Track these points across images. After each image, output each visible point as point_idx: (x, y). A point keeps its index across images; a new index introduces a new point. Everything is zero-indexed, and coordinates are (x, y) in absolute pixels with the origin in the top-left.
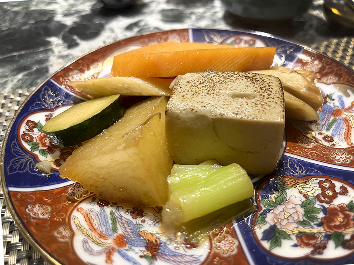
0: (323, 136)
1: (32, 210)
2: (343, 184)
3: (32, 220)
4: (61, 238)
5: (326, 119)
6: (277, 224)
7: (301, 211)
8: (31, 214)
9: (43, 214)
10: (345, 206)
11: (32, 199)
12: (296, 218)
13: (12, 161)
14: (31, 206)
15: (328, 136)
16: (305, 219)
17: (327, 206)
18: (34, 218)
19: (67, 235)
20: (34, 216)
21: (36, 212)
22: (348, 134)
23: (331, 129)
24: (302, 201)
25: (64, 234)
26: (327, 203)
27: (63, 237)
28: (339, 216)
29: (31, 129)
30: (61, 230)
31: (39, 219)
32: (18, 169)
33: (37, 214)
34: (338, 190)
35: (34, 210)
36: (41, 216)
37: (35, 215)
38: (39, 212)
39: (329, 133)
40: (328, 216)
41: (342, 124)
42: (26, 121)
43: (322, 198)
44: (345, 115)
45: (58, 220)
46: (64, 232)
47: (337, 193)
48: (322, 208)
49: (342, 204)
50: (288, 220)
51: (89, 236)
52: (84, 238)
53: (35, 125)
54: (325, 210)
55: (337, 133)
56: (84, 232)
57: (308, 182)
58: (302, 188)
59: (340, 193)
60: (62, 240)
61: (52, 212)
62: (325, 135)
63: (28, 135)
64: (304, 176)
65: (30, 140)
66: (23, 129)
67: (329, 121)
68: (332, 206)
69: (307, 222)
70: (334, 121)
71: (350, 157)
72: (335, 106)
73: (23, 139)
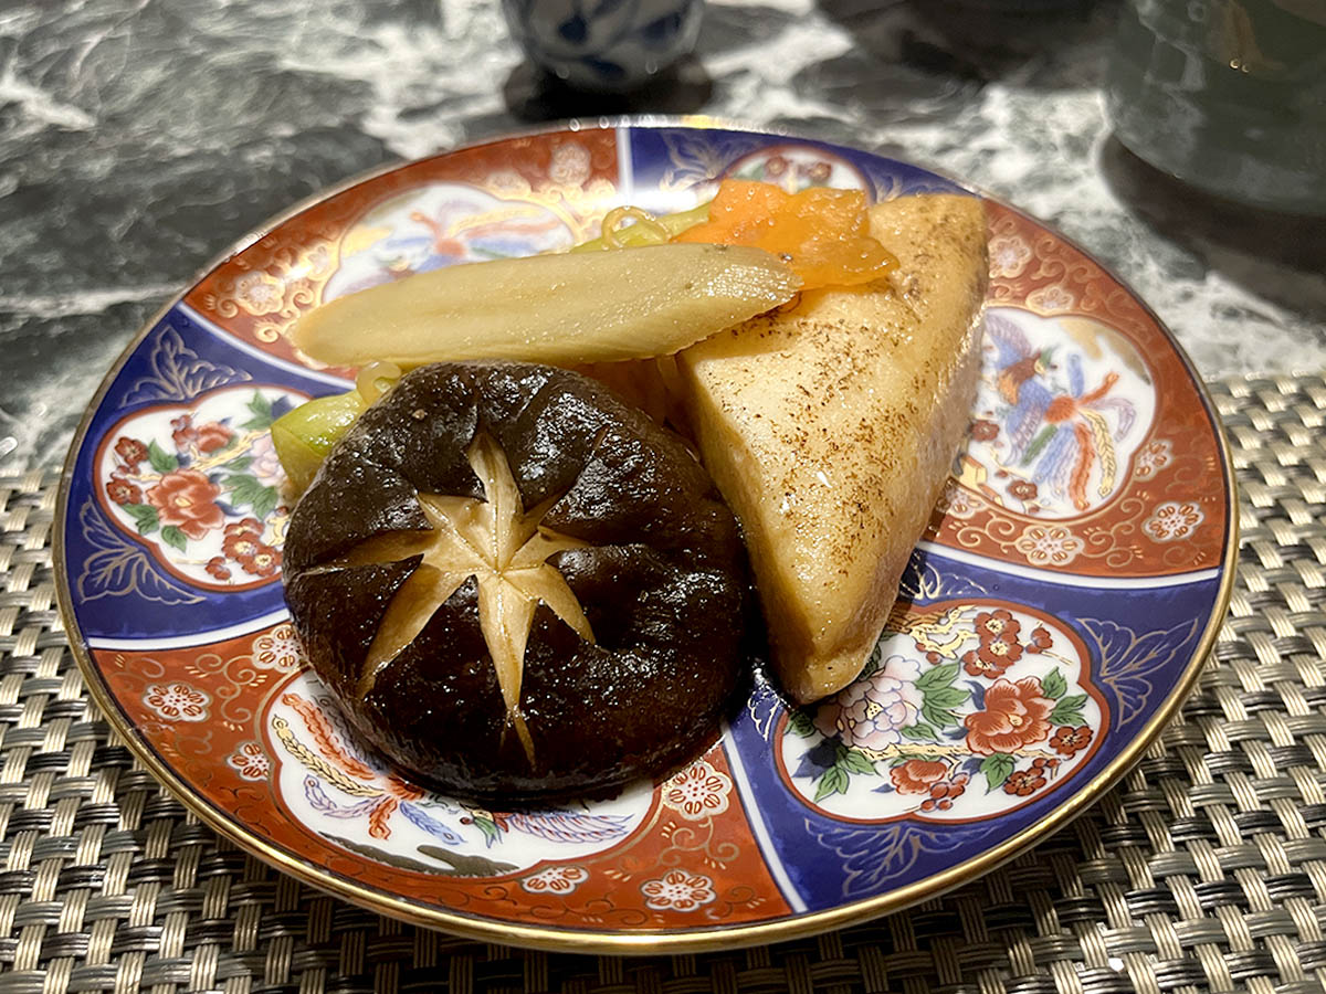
0: (1008, 482)
1: (157, 701)
2: (1041, 622)
3: (164, 727)
4: (245, 774)
5: (1024, 428)
6: (842, 735)
7: (917, 698)
8: (159, 711)
9: (187, 710)
10: (1036, 683)
11: (155, 670)
12: (897, 718)
13: (86, 564)
14: (155, 690)
15: (1022, 483)
16: (922, 720)
17: (986, 683)
18: (166, 722)
19: (260, 766)
20: (167, 717)
21: (171, 704)
22: (1080, 474)
23: (1037, 461)
24: (922, 671)
25: (251, 764)
26: (990, 675)
27: (251, 771)
28: (1015, 712)
29: (131, 466)
30: (245, 754)
31: (182, 723)
32: (106, 585)
33: (175, 712)
34: (1025, 639)
35: (166, 699)
36: (186, 718)
37: (167, 713)
38: (180, 707)
39: (1027, 474)
40: (985, 711)
41: (1068, 444)
42: (114, 442)
43: (979, 664)
44: (1080, 416)
45: (232, 727)
46: (251, 758)
47: (1022, 649)
48: (973, 690)
49: (1030, 679)
50: (876, 723)
51: (321, 770)
52: (308, 776)
53: (143, 452)
54: (979, 696)
55: (1050, 471)
56: (305, 760)
57: (947, 616)
58: (927, 634)
59: (1030, 650)
60: (248, 778)
61: (213, 708)
62: (1016, 478)
63: (125, 483)
64: (936, 600)
65: (132, 500)
66: (109, 466)
67: (1033, 434)
68: (1002, 684)
69: (925, 728)
70: (1050, 434)
71: (1075, 545)
72: (1056, 387)
73: (112, 497)
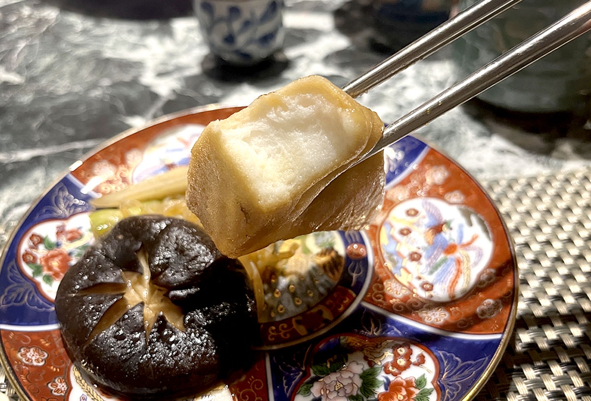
0: (420, 282)
1: (24, 355)
2: (422, 351)
3: (24, 367)
4: (55, 392)
5: (433, 257)
6: (322, 397)
7: (359, 382)
8: (24, 360)
9: (37, 360)
10: (414, 380)
11: (26, 340)
12: (348, 391)
13: (6, 290)
14: (24, 350)
15: (427, 283)
16: (359, 393)
17: (392, 378)
18: (26, 365)
19: (63, 389)
20: (27, 363)
21: (30, 357)
22: (454, 281)
23: (436, 273)
24: (365, 369)
25: (59, 387)
26: (395, 375)
27: (57, 391)
28: (401, 393)
29: (35, 246)
30: (57, 382)
31: (32, 366)
32: (14, 300)
33: (30, 361)
34: (414, 359)
35: (28, 354)
36: (35, 363)
37: (27, 361)
38: (34, 358)
39: (430, 279)
40: (388, 391)
41: (451, 266)
42: (30, 235)
43: (390, 368)
44: (459, 253)
45: (55, 369)
46: (59, 384)
47: (411, 363)
48: (385, 381)
49: (411, 378)
50: (338, 392)
51: (89, 392)
52: (83, 395)
53: (42, 240)
54: (388, 384)
55: (441, 278)
56: (83, 387)
57: (381, 344)
58: (370, 352)
59: (415, 364)
60: (56, 394)
61: (46, 360)
62: (425, 280)
63: (31, 254)
64: (379, 336)
65: (32, 262)
66: (25, 245)
67: (436, 260)
68: (399, 379)
69: (360, 397)
70: (444, 261)
71: (445, 315)
72: (451, 239)
73: (24, 260)
